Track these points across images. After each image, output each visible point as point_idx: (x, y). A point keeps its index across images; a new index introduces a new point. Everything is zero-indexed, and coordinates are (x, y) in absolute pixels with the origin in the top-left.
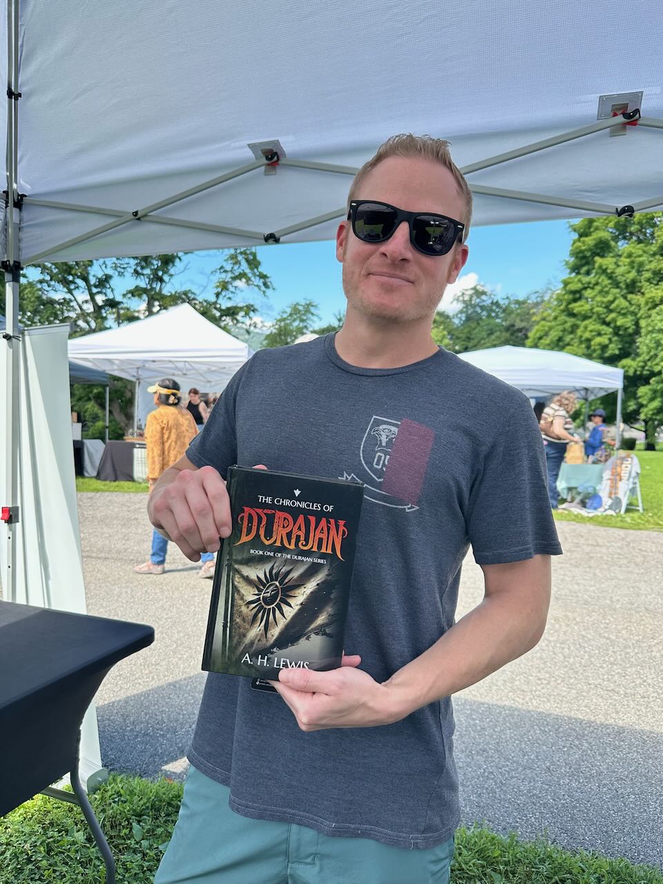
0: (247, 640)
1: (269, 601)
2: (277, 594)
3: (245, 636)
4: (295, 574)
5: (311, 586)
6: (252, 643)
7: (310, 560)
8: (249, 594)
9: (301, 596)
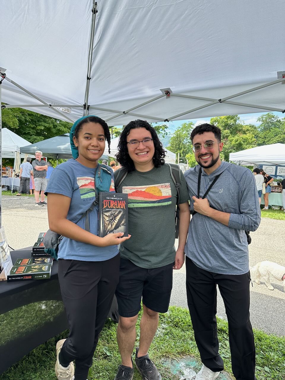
0: (108, 229)
1: (111, 220)
2: (113, 218)
3: (107, 228)
4: (116, 213)
5: (120, 215)
6: (109, 229)
7: (119, 210)
8: (107, 219)
9: (118, 218)
